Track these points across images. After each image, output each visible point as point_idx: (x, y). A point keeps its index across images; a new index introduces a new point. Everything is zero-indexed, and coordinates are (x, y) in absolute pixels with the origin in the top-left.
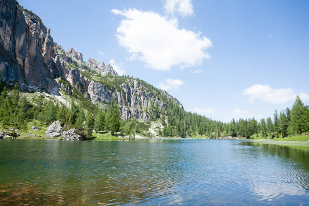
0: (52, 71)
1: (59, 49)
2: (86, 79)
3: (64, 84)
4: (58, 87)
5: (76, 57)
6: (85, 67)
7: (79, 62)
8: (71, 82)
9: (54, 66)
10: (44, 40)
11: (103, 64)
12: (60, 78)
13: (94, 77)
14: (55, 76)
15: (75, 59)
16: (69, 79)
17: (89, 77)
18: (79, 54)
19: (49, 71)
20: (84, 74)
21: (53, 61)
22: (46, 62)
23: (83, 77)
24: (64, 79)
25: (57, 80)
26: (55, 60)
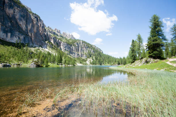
0: (44, 38)
1: (50, 29)
2: (60, 41)
3: (49, 43)
4: (47, 45)
5: (58, 32)
6: (61, 36)
7: (59, 34)
8: (53, 43)
9: (45, 36)
11: (69, 34)
12: (48, 41)
13: (64, 40)
14: (46, 40)
15: (57, 33)
16: (52, 41)
17: (61, 40)
18: (59, 31)
19: (43, 38)
20: (59, 39)
21: (45, 34)
22: (42, 35)
24: (50, 42)
25: (46, 42)
26: (46, 33)
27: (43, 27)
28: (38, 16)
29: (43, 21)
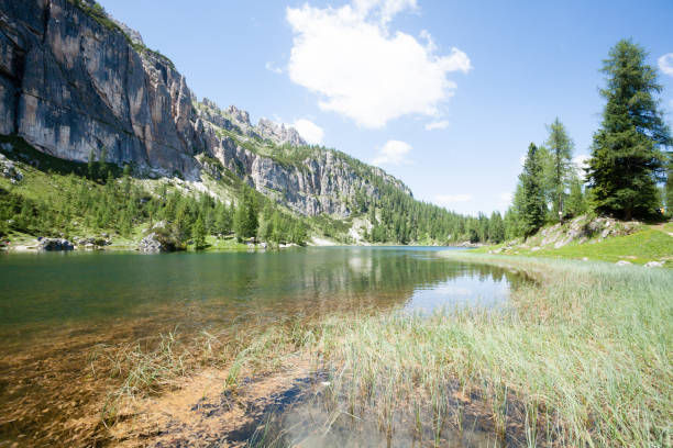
0: (190, 143)
1: (212, 108)
2: (247, 153)
3: (209, 163)
4: (201, 168)
5: (240, 118)
6: (253, 135)
7: (243, 127)
8: (222, 160)
9: (194, 136)
10: (177, 94)
11: (283, 127)
12: (202, 155)
13: (263, 150)
14: (196, 152)
15: (236, 122)
16: (220, 155)
17: (253, 151)
18: (243, 114)
19: (186, 143)
20: (245, 146)
21: (192, 128)
22: (180, 129)
23: (243, 151)
24: (210, 156)
25: (198, 157)
26: (196, 125)
27: (187, 100)
28: (166, 59)
29: (184, 79)
